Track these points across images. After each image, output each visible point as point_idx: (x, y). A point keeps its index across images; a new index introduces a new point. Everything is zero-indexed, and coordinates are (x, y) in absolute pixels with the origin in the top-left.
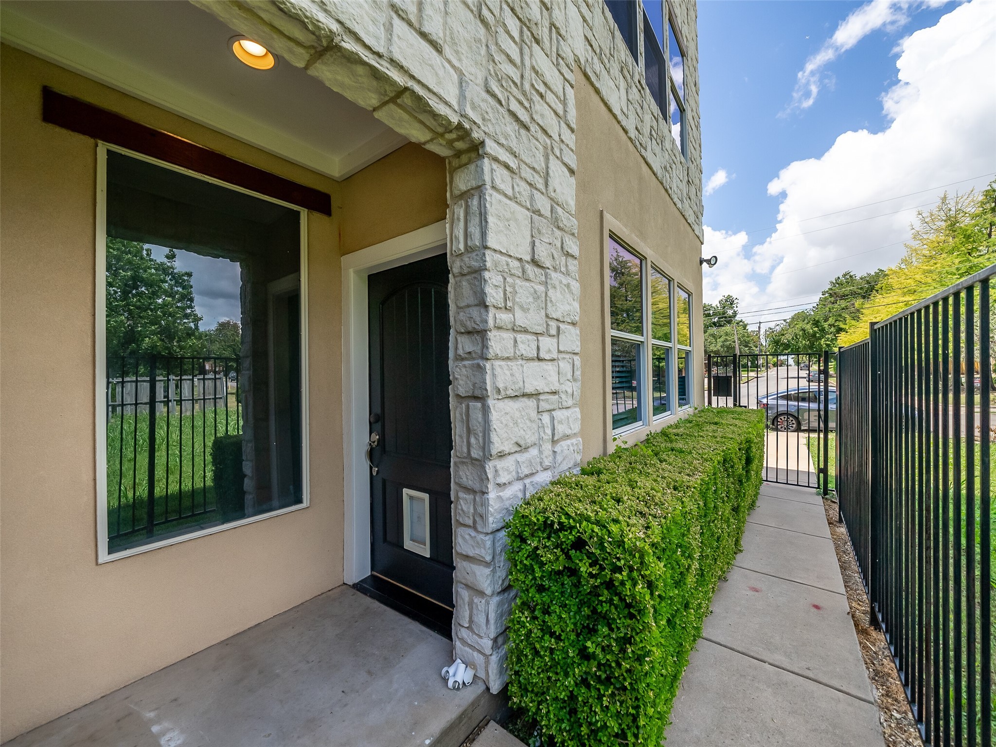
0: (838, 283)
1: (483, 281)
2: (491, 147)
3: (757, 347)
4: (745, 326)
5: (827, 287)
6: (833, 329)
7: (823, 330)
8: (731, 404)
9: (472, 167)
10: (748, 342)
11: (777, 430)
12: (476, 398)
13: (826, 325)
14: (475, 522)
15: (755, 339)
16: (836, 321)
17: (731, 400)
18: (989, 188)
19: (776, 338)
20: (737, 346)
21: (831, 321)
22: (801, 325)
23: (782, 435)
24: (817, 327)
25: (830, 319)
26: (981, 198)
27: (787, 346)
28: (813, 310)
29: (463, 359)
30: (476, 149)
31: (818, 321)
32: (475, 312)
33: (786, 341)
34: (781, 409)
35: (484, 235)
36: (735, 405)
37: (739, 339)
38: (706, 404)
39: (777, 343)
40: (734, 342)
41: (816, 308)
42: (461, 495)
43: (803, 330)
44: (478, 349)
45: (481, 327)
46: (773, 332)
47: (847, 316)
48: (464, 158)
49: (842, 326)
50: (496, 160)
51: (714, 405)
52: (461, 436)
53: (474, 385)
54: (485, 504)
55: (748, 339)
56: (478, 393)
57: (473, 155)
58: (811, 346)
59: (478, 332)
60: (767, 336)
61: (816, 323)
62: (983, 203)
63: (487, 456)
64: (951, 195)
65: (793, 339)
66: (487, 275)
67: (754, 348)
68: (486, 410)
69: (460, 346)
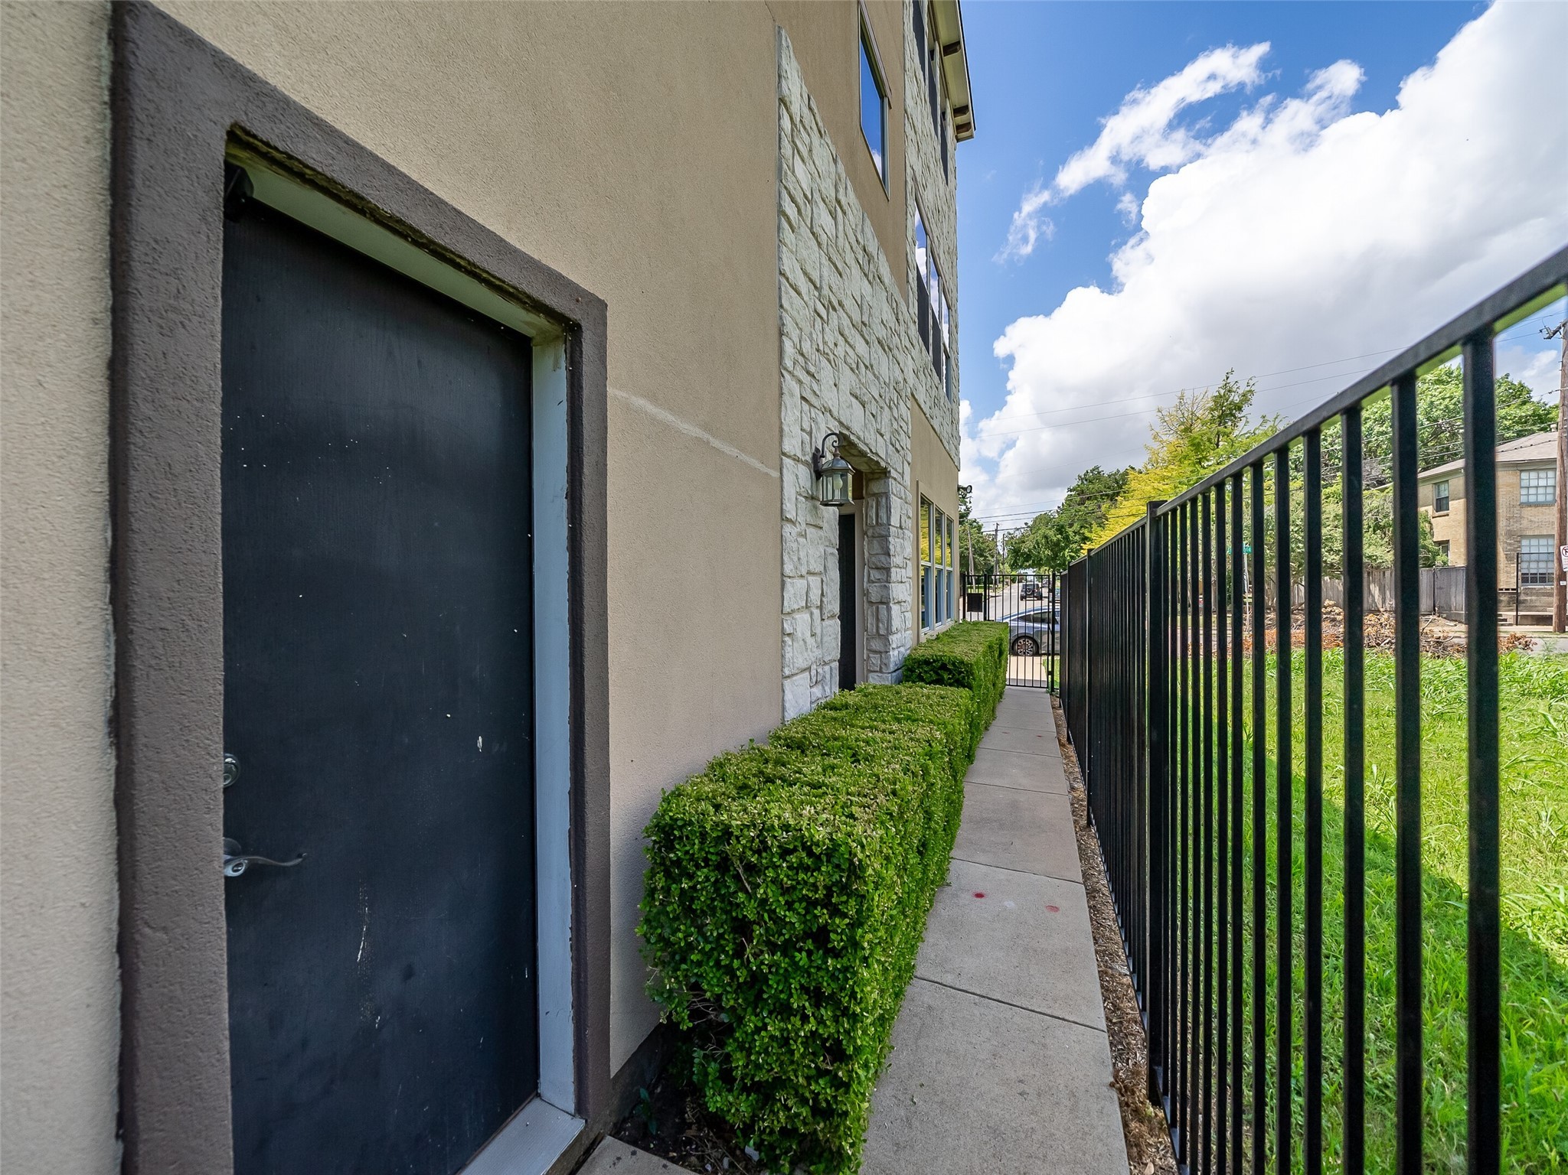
0: (1084, 478)
1: (887, 541)
2: (893, 473)
3: (993, 557)
4: (979, 528)
5: (1075, 483)
6: (1077, 538)
7: (1067, 538)
8: (981, 618)
9: (883, 481)
10: (983, 550)
11: (1017, 654)
12: (882, 603)
13: (1070, 531)
14: (881, 668)
15: (991, 545)
16: (1081, 527)
17: (981, 614)
18: (1217, 394)
19: (1016, 546)
20: (971, 554)
21: (1076, 527)
22: (1043, 530)
23: (1021, 659)
24: (1061, 534)
25: (1075, 525)
26: (1211, 404)
27: (1028, 557)
28: (1058, 512)
29: (873, 582)
30: (885, 473)
31: (1063, 527)
32: (883, 558)
33: (1026, 550)
34: (1022, 631)
35: (889, 518)
36: (985, 619)
37: (973, 546)
38: (961, 617)
39: (1016, 552)
40: (968, 549)
41: (1062, 510)
42: (871, 655)
43: (1046, 537)
44: (885, 578)
45: (887, 566)
46: (1012, 538)
47: (1093, 522)
48: (876, 476)
49: (1087, 534)
50: (895, 479)
51: (968, 619)
52: (872, 624)
53: (882, 597)
54: (888, 658)
55: (983, 546)
56: (884, 600)
57: (883, 476)
58: (1055, 556)
59: (884, 568)
60: (1005, 544)
61: (1060, 530)
62: (1212, 410)
63: (889, 632)
64: (1188, 395)
65: (1034, 547)
66: (890, 539)
67: (990, 558)
68: (889, 609)
69: (872, 575)
